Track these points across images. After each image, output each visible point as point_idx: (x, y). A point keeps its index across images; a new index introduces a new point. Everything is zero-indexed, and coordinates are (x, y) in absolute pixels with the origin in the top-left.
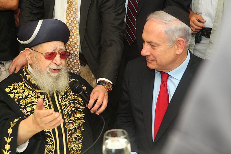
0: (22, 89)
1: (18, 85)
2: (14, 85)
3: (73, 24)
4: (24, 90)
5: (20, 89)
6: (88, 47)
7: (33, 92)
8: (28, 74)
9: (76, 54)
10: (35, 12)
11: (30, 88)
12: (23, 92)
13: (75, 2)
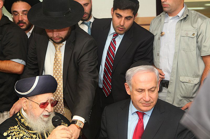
0: (18, 131)
1: (14, 129)
2: (11, 129)
3: (58, 76)
4: (20, 132)
5: (16, 132)
6: (69, 93)
7: (27, 133)
8: (22, 118)
9: (60, 100)
10: (32, 68)
11: (25, 130)
12: (19, 134)
13: (59, 59)
